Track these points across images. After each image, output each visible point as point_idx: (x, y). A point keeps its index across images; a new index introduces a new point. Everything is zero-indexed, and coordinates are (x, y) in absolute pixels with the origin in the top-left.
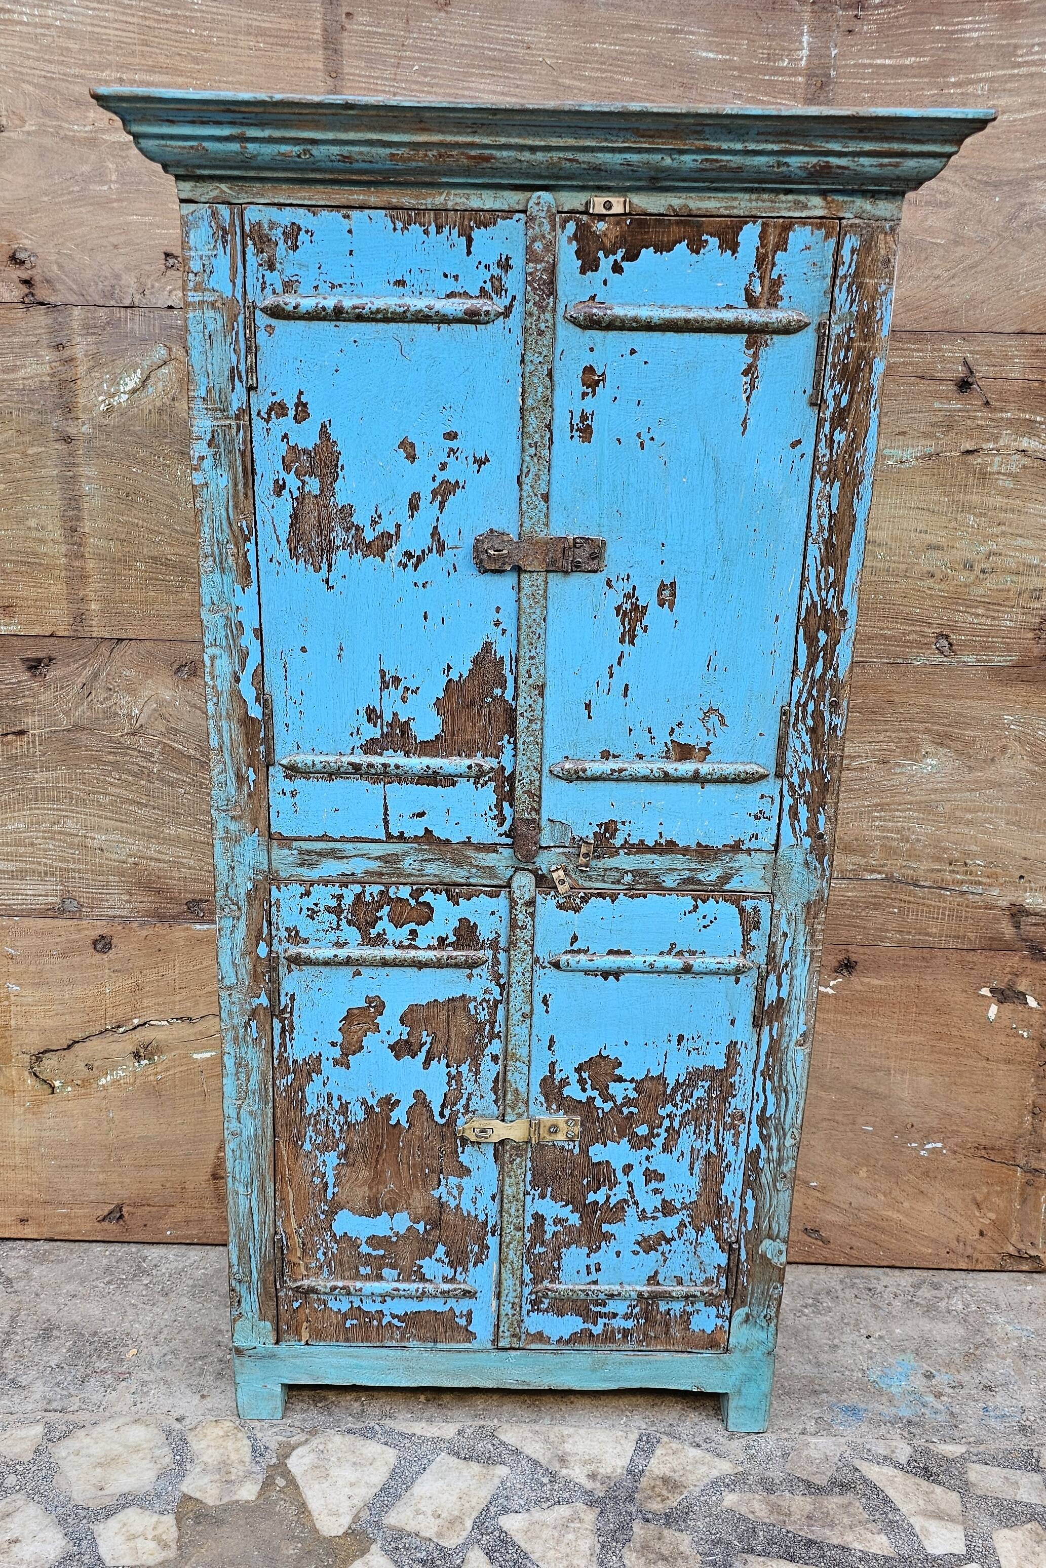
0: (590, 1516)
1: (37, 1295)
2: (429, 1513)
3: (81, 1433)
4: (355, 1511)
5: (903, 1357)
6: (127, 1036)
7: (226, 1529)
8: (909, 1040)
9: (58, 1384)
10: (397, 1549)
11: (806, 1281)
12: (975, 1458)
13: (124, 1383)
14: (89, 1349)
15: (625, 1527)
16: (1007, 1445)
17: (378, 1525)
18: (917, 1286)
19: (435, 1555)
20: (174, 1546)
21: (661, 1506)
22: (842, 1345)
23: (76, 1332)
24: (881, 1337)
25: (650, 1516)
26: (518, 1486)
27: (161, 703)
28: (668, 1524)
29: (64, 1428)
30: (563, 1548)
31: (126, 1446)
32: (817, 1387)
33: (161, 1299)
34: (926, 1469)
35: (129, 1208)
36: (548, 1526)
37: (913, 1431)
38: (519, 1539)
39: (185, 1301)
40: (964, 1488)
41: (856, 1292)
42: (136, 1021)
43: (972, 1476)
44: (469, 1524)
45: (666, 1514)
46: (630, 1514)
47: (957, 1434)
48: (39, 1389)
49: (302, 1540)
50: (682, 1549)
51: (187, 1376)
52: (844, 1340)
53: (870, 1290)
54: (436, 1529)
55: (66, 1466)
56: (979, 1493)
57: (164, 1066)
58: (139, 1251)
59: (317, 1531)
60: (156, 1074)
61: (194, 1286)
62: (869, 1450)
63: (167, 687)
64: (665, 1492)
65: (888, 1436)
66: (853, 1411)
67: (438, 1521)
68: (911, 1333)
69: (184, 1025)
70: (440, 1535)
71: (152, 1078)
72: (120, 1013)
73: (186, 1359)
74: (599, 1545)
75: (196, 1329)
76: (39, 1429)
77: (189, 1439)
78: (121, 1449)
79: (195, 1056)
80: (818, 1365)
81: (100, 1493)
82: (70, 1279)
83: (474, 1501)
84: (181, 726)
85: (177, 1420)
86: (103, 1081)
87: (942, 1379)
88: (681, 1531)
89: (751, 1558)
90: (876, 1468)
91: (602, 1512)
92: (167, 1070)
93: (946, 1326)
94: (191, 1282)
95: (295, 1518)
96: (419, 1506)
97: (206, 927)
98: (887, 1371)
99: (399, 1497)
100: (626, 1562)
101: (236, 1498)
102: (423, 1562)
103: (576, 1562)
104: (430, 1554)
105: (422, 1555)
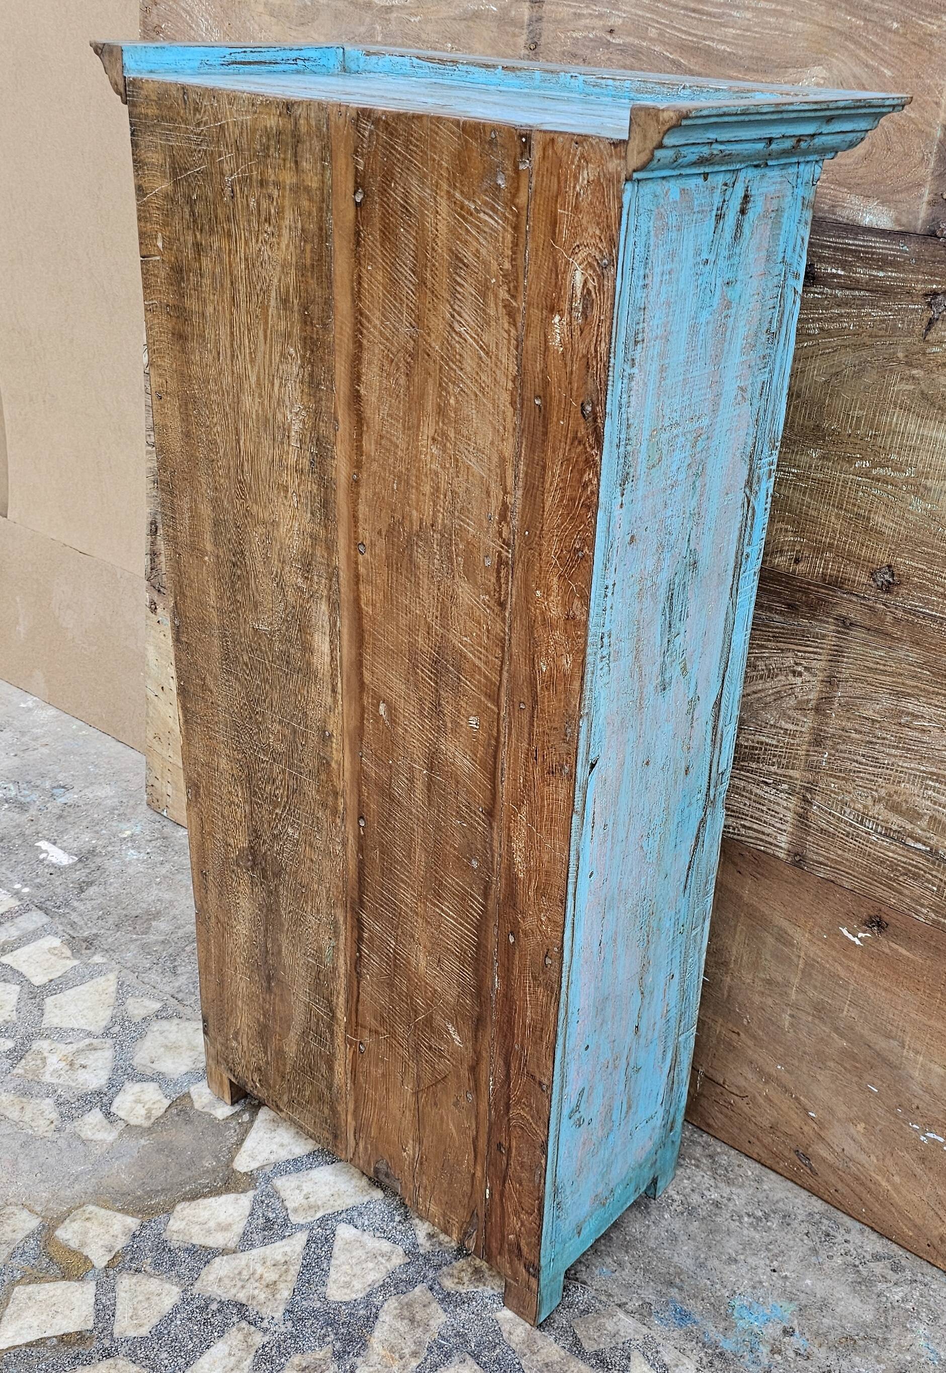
0: (398, 1259)
2: (305, 1192)
3: (173, 1022)
4: (265, 1163)
5: (785, 1305)
7: (189, 1128)
8: (929, 1023)
10: (262, 1202)
11: (780, 1195)
15: (411, 1283)
17: (268, 1180)
18: (877, 1258)
19: (279, 1221)
20: (152, 1120)
21: (453, 1286)
22: (742, 1263)
24: (786, 1277)
25: (437, 1287)
26: (376, 1211)
28: (441, 1301)
29: (171, 1012)
30: (357, 1270)
31: (187, 1044)
32: (677, 1280)
36: (364, 1248)
37: (715, 1363)
38: (338, 1245)
41: (812, 1229)
44: (319, 1215)
45: (448, 1294)
46: (425, 1277)
49: (219, 1161)
50: (431, 1323)
52: (749, 1260)
53: (828, 1235)
54: (297, 1205)
55: (150, 1036)
59: (232, 1161)
62: (657, 1352)
64: (466, 1279)
66: (684, 1316)
67: (303, 1201)
68: (817, 1291)
70: (295, 1210)
74: (381, 1283)
76: (158, 1006)
80: (701, 1266)
81: (150, 1064)
83: (339, 1202)
87: (797, 1341)
88: (445, 1311)
89: (470, 1361)
91: (409, 1264)
93: (860, 1305)
95: (230, 1146)
96: (304, 1184)
98: (755, 1306)
99: (298, 1170)
100: (386, 1305)
101: (213, 1112)
102: (268, 1220)
103: (355, 1283)
104: (277, 1217)
105: (271, 1216)
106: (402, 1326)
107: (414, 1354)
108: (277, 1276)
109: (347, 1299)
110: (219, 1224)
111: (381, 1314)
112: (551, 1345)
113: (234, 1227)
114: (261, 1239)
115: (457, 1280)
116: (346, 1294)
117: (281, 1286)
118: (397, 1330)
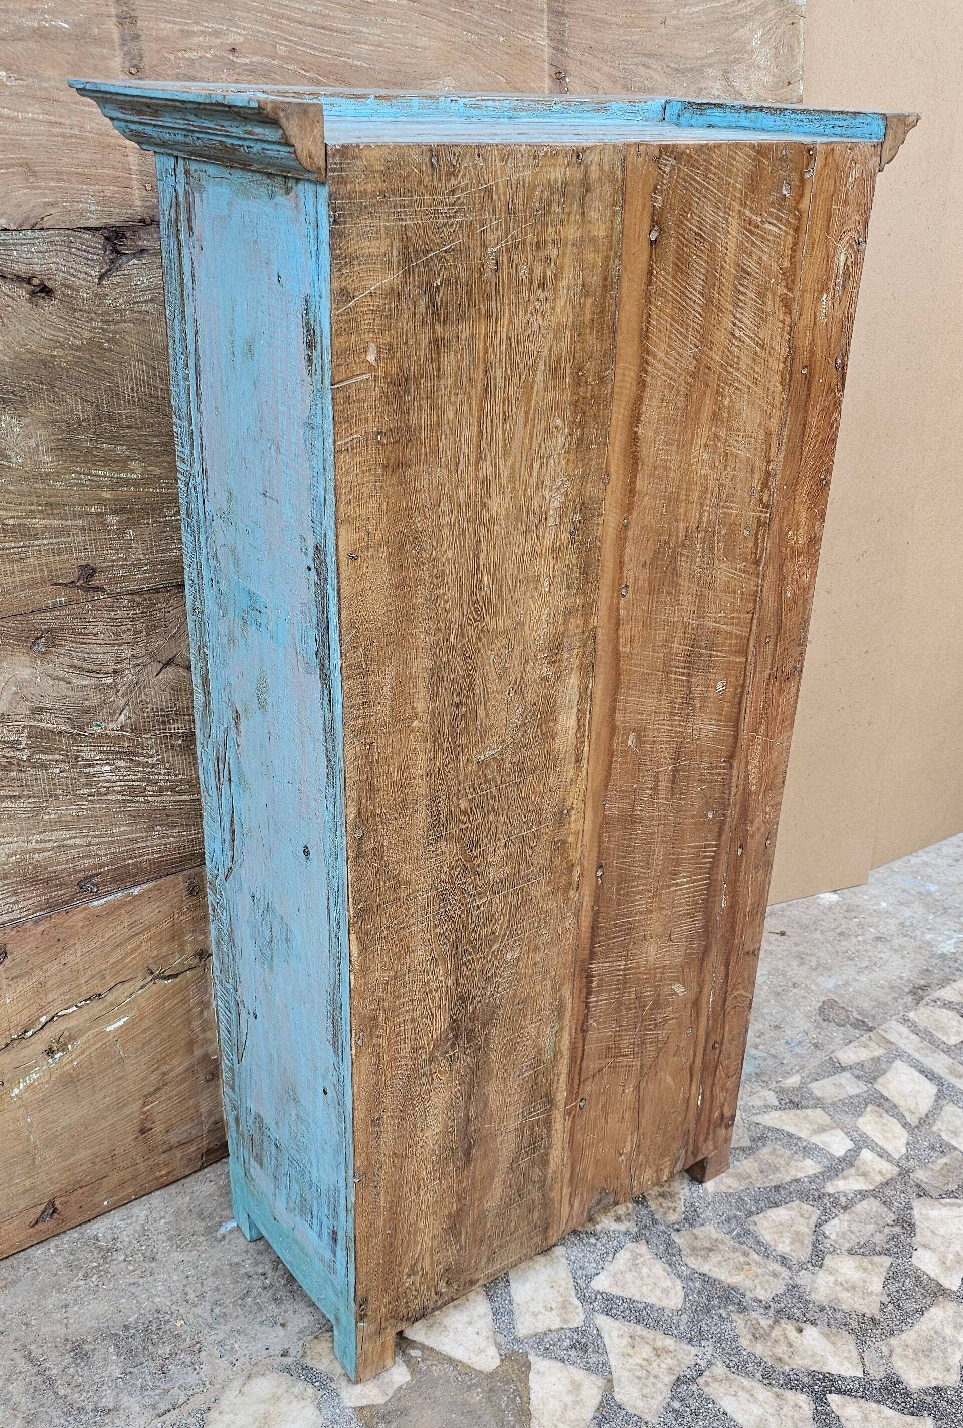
0: (642, 1248)
1: (25, 1324)
2: (543, 1310)
3: (213, 1415)
4: (491, 1341)
6: (35, 1038)
7: (414, 1412)
9: (143, 1388)
10: (547, 1349)
12: (809, 1080)
13: (203, 1354)
14: (136, 1343)
15: (669, 1244)
16: (815, 1062)
17: (517, 1340)
21: (677, 1215)
23: (105, 1335)
25: (677, 1226)
26: (580, 1255)
27: (20, 685)
28: (691, 1225)
29: (194, 1420)
30: (647, 1281)
31: (264, 1402)
33: (153, 1265)
34: (791, 1101)
35: (62, 1199)
36: (624, 1272)
37: (764, 1079)
38: (616, 1291)
39: (178, 1256)
40: (819, 1103)
42: (43, 1019)
43: (818, 1093)
44: (576, 1302)
45: (684, 1219)
46: (664, 1232)
47: (788, 1068)
48: (130, 1403)
49: (478, 1385)
50: (713, 1237)
51: (251, 1316)
54: (558, 1319)
56: (830, 1102)
57: (78, 1051)
58: (82, 1234)
59: (481, 1372)
60: (72, 1061)
61: (170, 1239)
62: (754, 1107)
63: (25, 666)
64: (670, 1205)
65: (754, 1091)
67: (554, 1312)
69: (94, 1004)
70: (565, 1321)
71: (68, 1067)
72: (24, 1018)
73: (235, 1303)
74: (666, 1266)
75: (215, 1274)
77: (310, 1365)
78: (262, 1406)
79: (108, 1029)
82: (42, 1293)
83: (562, 1283)
84: (46, 703)
85: (282, 1356)
86: (16, 1091)
88: (703, 1225)
89: (755, 1218)
90: (767, 1117)
91: (647, 1241)
92: (82, 1052)
94: (163, 1237)
95: (455, 1373)
96: (532, 1309)
97: (103, 901)
99: (511, 1312)
100: (692, 1266)
101: (396, 1386)
102: (573, 1347)
103: (664, 1285)
104: (571, 1339)
105: (568, 1343)
106: (715, 1258)
107: (745, 1254)
108: (647, 1346)
109: (681, 1294)
110: (570, 1392)
111: (701, 1270)
112: (742, 1165)
113: (576, 1378)
114: (597, 1355)
115: (671, 1211)
116: (676, 1294)
117: (659, 1344)
118: (719, 1262)
